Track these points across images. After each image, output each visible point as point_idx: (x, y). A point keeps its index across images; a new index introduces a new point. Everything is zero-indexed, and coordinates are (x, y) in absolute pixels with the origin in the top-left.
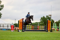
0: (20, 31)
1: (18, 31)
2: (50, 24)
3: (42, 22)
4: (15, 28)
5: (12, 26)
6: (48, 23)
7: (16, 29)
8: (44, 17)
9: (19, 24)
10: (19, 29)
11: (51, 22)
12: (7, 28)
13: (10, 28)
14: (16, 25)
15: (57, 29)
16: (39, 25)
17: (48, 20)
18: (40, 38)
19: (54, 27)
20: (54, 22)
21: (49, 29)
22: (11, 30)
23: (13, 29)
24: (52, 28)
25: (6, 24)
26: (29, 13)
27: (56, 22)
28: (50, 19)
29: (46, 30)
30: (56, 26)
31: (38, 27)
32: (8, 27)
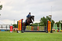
0: (19, 32)
1: (17, 32)
2: (51, 24)
3: (42, 23)
4: (14, 29)
5: (11, 27)
6: (48, 24)
7: (16, 30)
8: (44, 17)
9: (19, 24)
10: (18, 29)
11: (51, 23)
12: (6, 29)
13: (9, 29)
14: (15, 26)
15: (57, 30)
16: (39, 26)
17: (48, 20)
18: (40, 39)
19: (54, 27)
20: (54, 22)
21: (49, 30)
22: (10, 30)
23: (12, 30)
24: (52, 29)
25: (4, 25)
26: (30, 13)
27: (56, 23)
28: (50, 19)
29: (46, 31)
30: (56, 27)
31: (38, 28)
32: (7, 27)
